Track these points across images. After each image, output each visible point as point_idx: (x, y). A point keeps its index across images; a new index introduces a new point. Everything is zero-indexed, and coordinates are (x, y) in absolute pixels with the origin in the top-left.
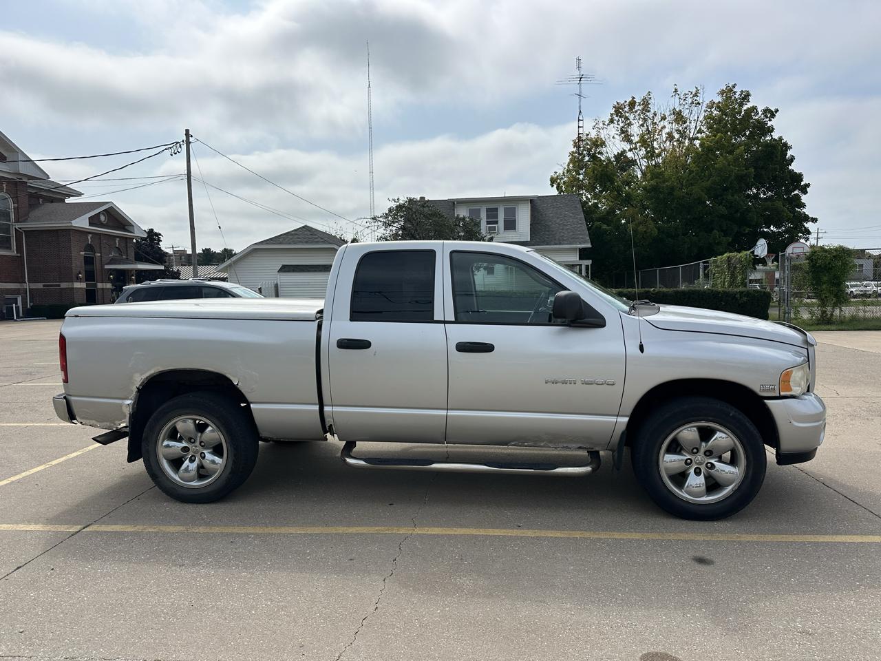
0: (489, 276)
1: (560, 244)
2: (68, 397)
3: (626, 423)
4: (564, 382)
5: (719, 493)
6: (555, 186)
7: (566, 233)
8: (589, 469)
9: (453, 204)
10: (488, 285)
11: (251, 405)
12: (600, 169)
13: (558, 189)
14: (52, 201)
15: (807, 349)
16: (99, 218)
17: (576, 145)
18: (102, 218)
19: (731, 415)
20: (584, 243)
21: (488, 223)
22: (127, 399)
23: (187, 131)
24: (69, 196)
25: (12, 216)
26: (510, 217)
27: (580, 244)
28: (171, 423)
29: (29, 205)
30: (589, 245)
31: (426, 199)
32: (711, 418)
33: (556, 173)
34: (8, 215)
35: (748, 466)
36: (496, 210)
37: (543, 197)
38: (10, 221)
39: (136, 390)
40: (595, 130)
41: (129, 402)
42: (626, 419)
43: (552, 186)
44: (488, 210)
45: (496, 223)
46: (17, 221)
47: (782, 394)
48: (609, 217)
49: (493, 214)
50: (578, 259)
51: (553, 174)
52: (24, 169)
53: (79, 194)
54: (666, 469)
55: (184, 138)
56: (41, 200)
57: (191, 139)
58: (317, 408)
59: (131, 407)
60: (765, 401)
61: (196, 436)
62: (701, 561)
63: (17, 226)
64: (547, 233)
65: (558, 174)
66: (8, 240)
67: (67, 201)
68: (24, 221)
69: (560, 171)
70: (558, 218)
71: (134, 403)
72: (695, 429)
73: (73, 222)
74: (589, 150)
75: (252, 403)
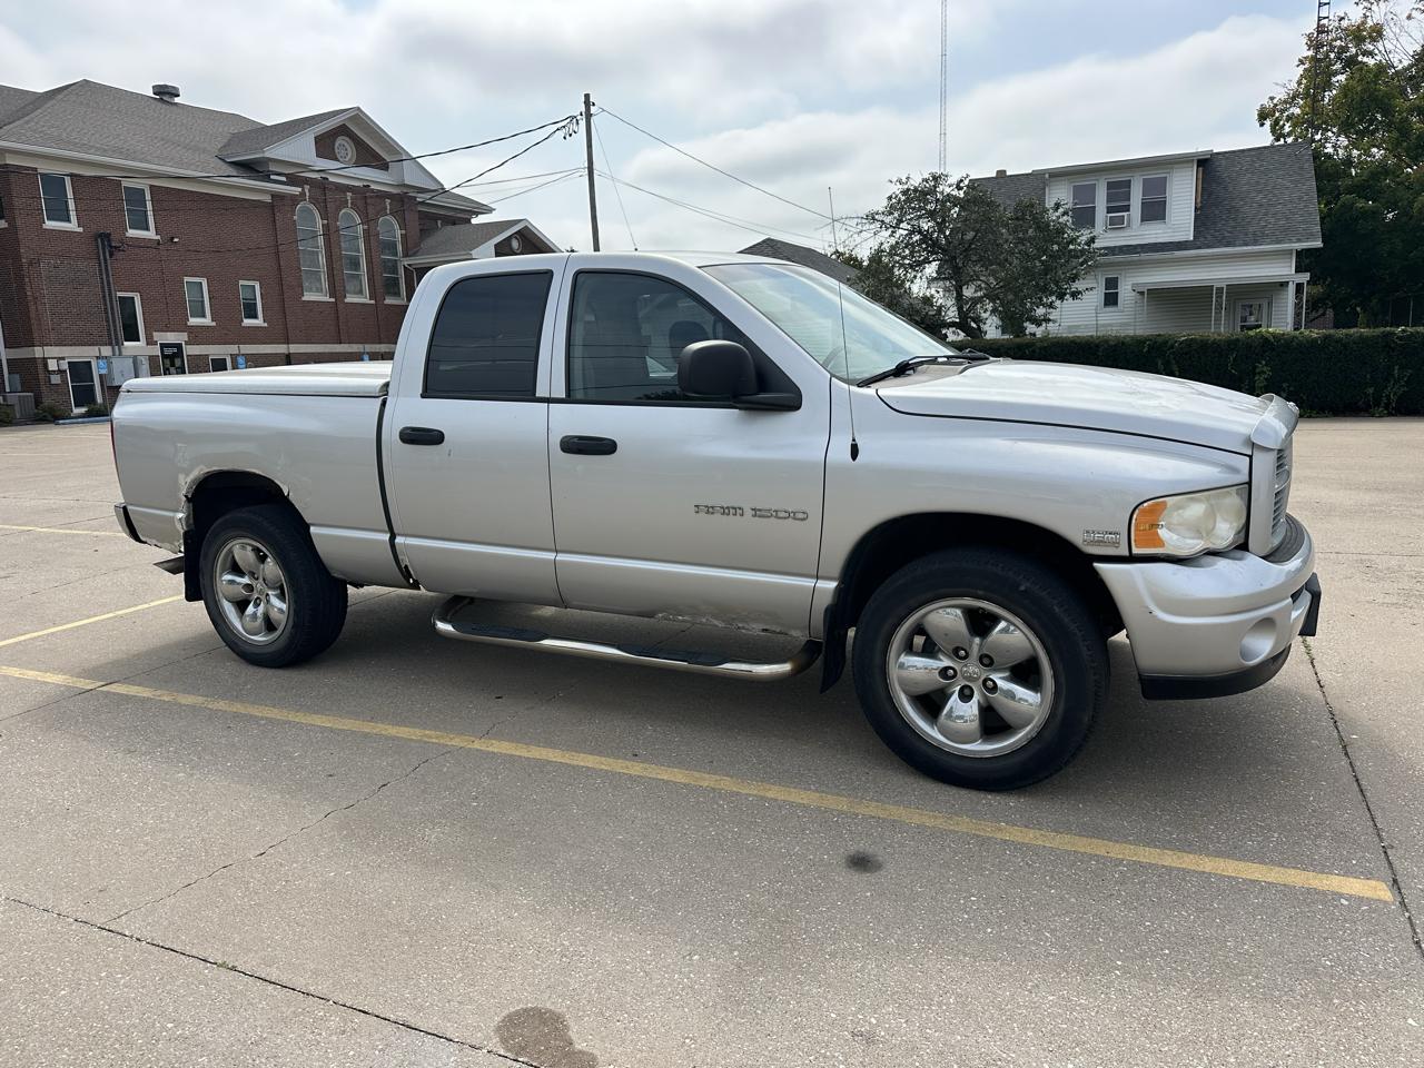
0: (1108, 309)
1: (1255, 243)
2: (129, 508)
3: (832, 592)
4: (725, 511)
5: (1006, 740)
6: (1268, 123)
7: (1272, 220)
8: (786, 667)
9: (1043, 179)
10: (1103, 325)
11: (312, 529)
12: (1359, 89)
13: (1273, 131)
14: (454, 222)
15: (1251, 457)
16: (510, 245)
17: (1315, 44)
18: (515, 244)
19: (1022, 588)
20: (1307, 240)
21: (1110, 210)
22: (177, 511)
23: (587, 96)
24: (477, 214)
25: (400, 248)
26: (1157, 197)
27: (1299, 241)
28: (225, 550)
29: (421, 230)
30: (1319, 244)
31: (1008, 174)
32: (980, 592)
33: (1272, 98)
34: (394, 245)
35: (1057, 693)
36: (1128, 184)
37: (1234, 152)
38: (396, 255)
39: (184, 499)
40: (1361, 6)
41: (180, 515)
42: (833, 585)
43: (1262, 125)
44: (1110, 186)
45: (1127, 208)
46: (406, 255)
47: (1136, 551)
48: (1373, 181)
49: (1118, 193)
50: (1293, 272)
51: (1266, 102)
52: (411, 178)
53: (488, 210)
54: (904, 684)
55: (583, 110)
56: (439, 222)
57: (593, 110)
58: (386, 537)
59: (184, 523)
60: (1095, 564)
61: (258, 569)
62: (861, 863)
63: (406, 262)
64: (1232, 223)
65: (1275, 101)
66: (395, 282)
67: (475, 221)
68: (414, 254)
69: (1281, 95)
70: (1260, 192)
71: (188, 517)
72: (959, 612)
73: (472, 252)
74: (1344, 49)
75: (313, 525)
